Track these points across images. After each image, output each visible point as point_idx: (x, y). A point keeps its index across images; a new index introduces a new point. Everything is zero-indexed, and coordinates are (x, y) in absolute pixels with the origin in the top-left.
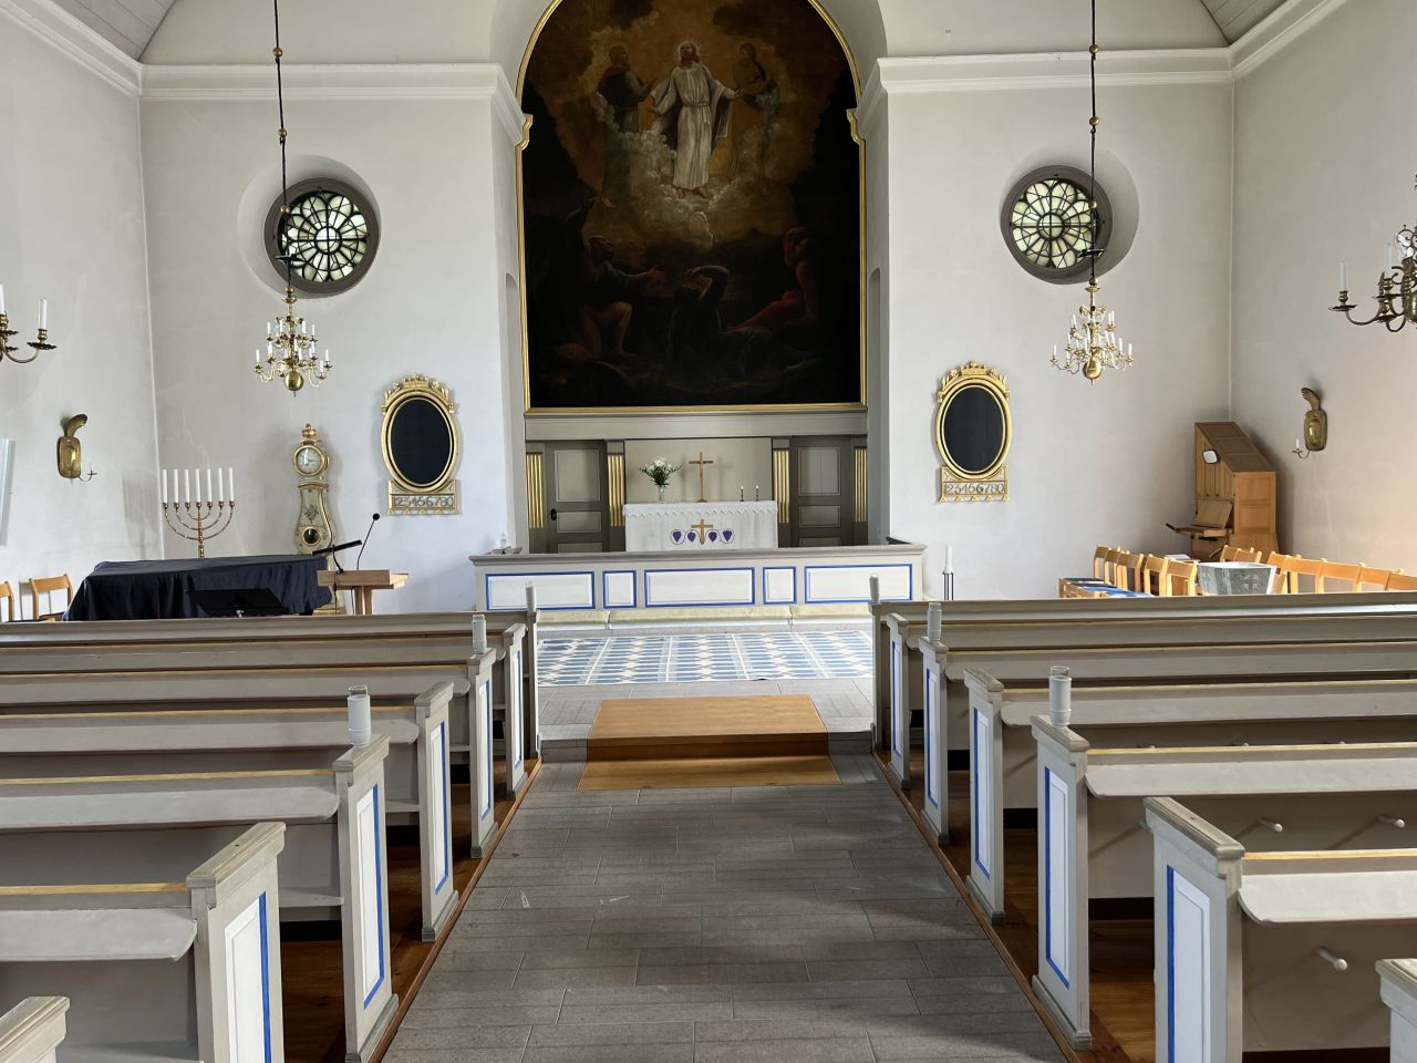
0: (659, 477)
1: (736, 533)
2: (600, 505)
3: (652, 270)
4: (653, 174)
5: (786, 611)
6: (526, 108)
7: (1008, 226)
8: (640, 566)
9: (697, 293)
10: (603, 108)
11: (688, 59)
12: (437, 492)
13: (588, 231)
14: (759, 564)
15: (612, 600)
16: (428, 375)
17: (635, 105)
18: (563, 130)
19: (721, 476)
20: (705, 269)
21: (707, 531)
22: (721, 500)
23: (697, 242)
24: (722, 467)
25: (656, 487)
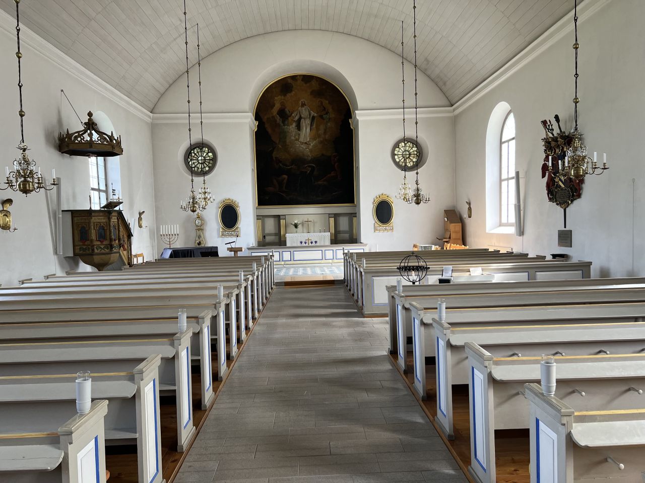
0: (296, 226)
1: (318, 241)
2: (278, 234)
3: (293, 166)
4: (293, 138)
5: (331, 261)
6: (256, 120)
7: (393, 155)
8: (292, 250)
9: (306, 172)
10: (278, 118)
11: (303, 105)
12: (234, 231)
13: (275, 155)
14: (323, 249)
15: (284, 259)
16: (231, 198)
17: (288, 118)
18: (267, 126)
19: (314, 225)
20: (309, 165)
21: (310, 241)
22: (314, 232)
23: (306, 158)
24: (314, 223)
25: (295, 229)
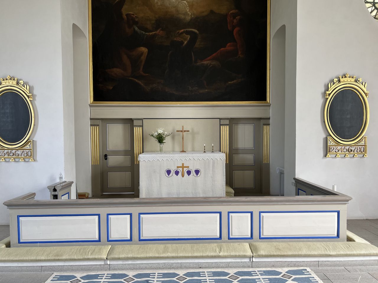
0: (160, 139)
1: (202, 171)
3: (158, 31)
12: (22, 148)
14: (224, 209)
15: (114, 236)
20: (186, 31)
21: (186, 170)
24: (194, 134)
25: (159, 144)
